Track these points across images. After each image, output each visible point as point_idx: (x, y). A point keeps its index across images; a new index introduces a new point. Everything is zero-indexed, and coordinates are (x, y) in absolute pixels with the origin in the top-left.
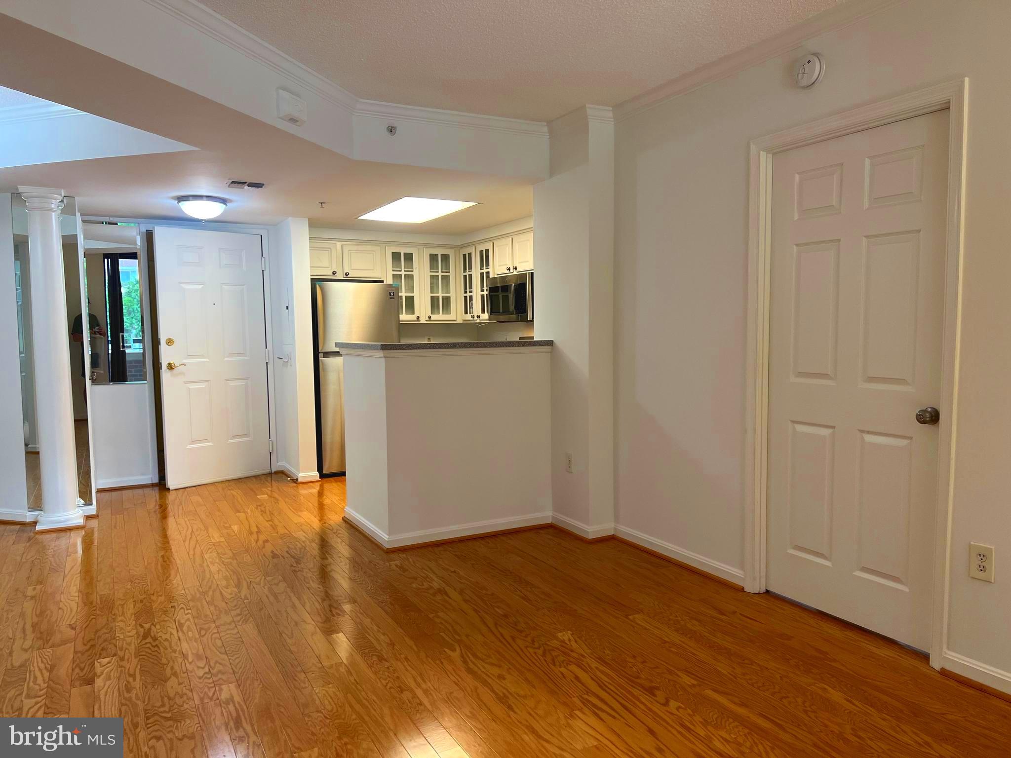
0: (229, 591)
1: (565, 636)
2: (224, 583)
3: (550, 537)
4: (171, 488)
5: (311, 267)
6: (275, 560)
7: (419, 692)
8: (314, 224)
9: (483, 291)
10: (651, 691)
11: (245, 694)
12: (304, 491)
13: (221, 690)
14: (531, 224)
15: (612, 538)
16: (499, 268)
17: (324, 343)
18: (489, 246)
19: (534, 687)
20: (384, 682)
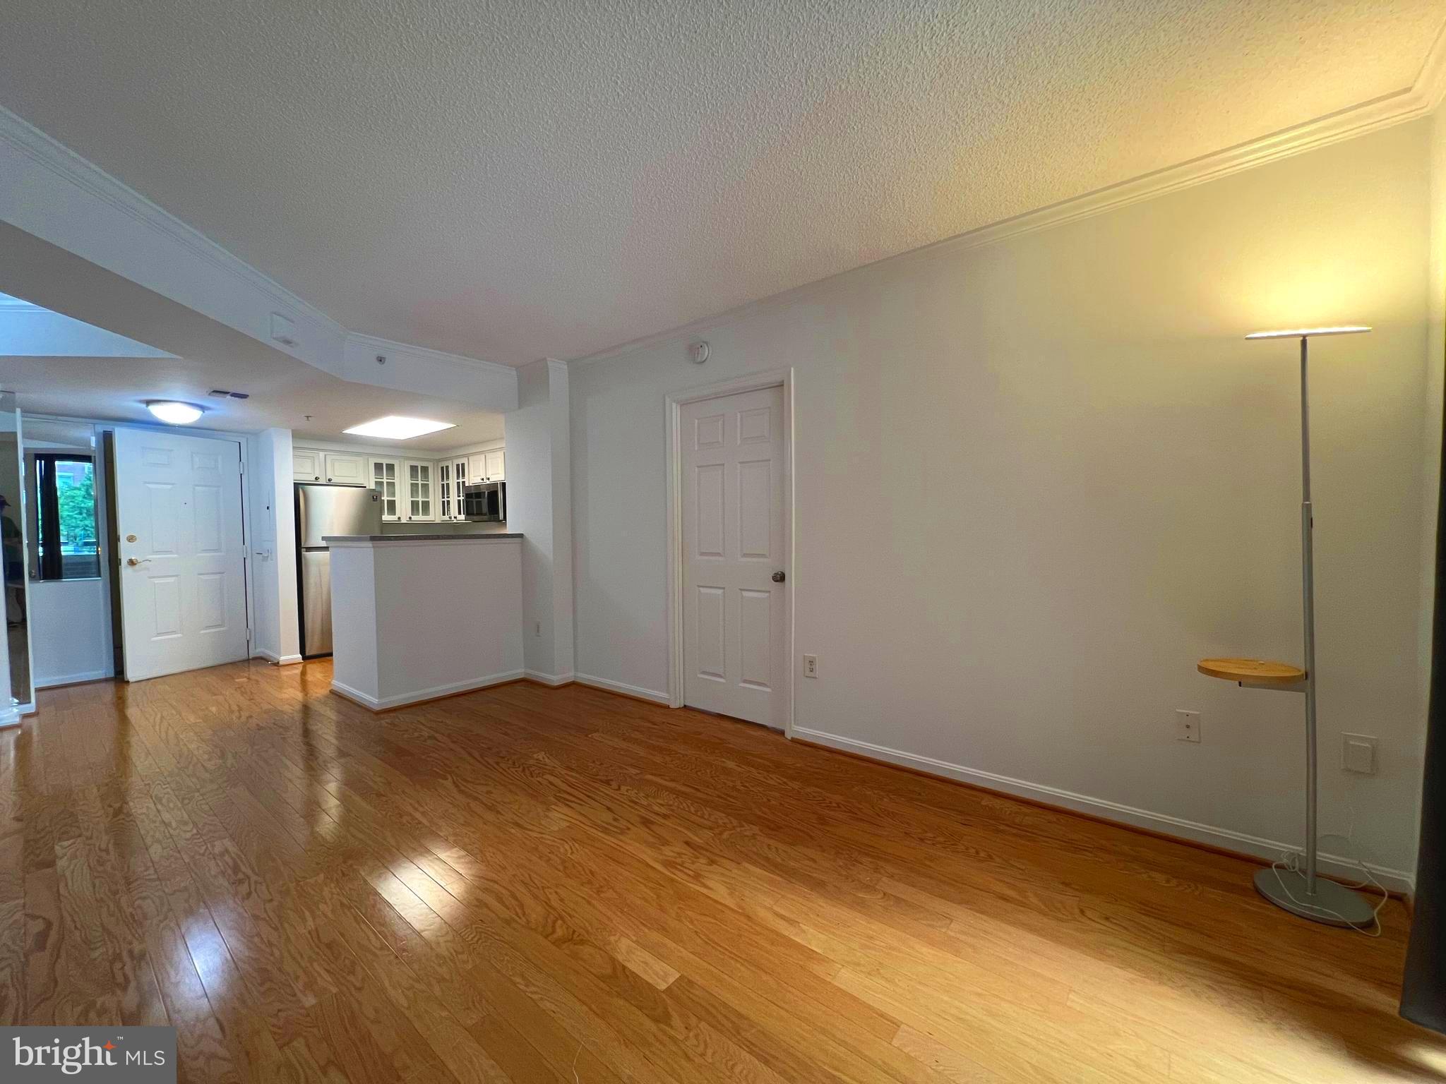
0: (213, 762)
1: (541, 756)
2: (206, 757)
3: (523, 688)
4: (131, 680)
5: (294, 473)
6: (261, 732)
7: (418, 815)
8: (297, 435)
9: (460, 496)
10: (608, 782)
11: (241, 845)
12: (285, 673)
13: (213, 846)
14: (504, 445)
15: (573, 684)
16: (474, 477)
17: (306, 541)
18: (465, 461)
19: (516, 794)
20: (384, 813)
